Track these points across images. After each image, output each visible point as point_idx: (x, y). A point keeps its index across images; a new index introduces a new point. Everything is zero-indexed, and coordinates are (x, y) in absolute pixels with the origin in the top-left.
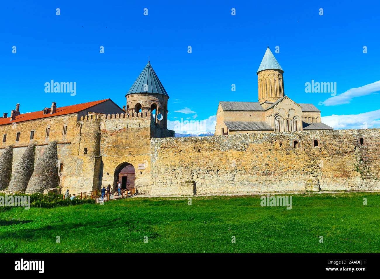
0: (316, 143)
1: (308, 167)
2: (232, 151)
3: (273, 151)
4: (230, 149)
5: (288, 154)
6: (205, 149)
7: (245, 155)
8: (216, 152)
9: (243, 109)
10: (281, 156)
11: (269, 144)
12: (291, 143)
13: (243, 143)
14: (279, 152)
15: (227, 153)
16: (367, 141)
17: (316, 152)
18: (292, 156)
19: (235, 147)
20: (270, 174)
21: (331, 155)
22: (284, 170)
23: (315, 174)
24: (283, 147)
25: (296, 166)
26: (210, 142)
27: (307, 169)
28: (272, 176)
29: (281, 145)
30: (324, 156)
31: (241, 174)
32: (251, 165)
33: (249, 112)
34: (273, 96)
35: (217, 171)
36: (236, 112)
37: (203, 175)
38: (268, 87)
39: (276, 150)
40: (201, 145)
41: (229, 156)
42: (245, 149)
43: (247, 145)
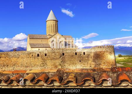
0: (46, 55)
1: (42, 64)
2: (13, 58)
3: (29, 58)
4: (12, 57)
5: (35, 59)
6: (3, 57)
7: (19, 60)
8: (7, 58)
9: (39, 38)
10: (32, 60)
11: (28, 55)
12: (36, 55)
13: (18, 55)
14: (31, 58)
15: (11, 59)
16: (65, 54)
17: (46, 58)
18: (36, 60)
19: (15, 56)
20: (28, 67)
21: (51, 59)
22: (33, 65)
23: (45, 67)
24: (33, 56)
25: (38, 64)
26: (5, 54)
27: (41, 65)
28: (28, 68)
29: (32, 55)
30: (49, 60)
31: (17, 67)
32: (21, 63)
33: (41, 39)
34: (53, 32)
35: (7, 66)
36: (35, 39)
37: (2, 67)
38: (50, 28)
39: (31, 57)
40: (1, 56)
41: (12, 60)
42: (19, 57)
43: (20, 56)
